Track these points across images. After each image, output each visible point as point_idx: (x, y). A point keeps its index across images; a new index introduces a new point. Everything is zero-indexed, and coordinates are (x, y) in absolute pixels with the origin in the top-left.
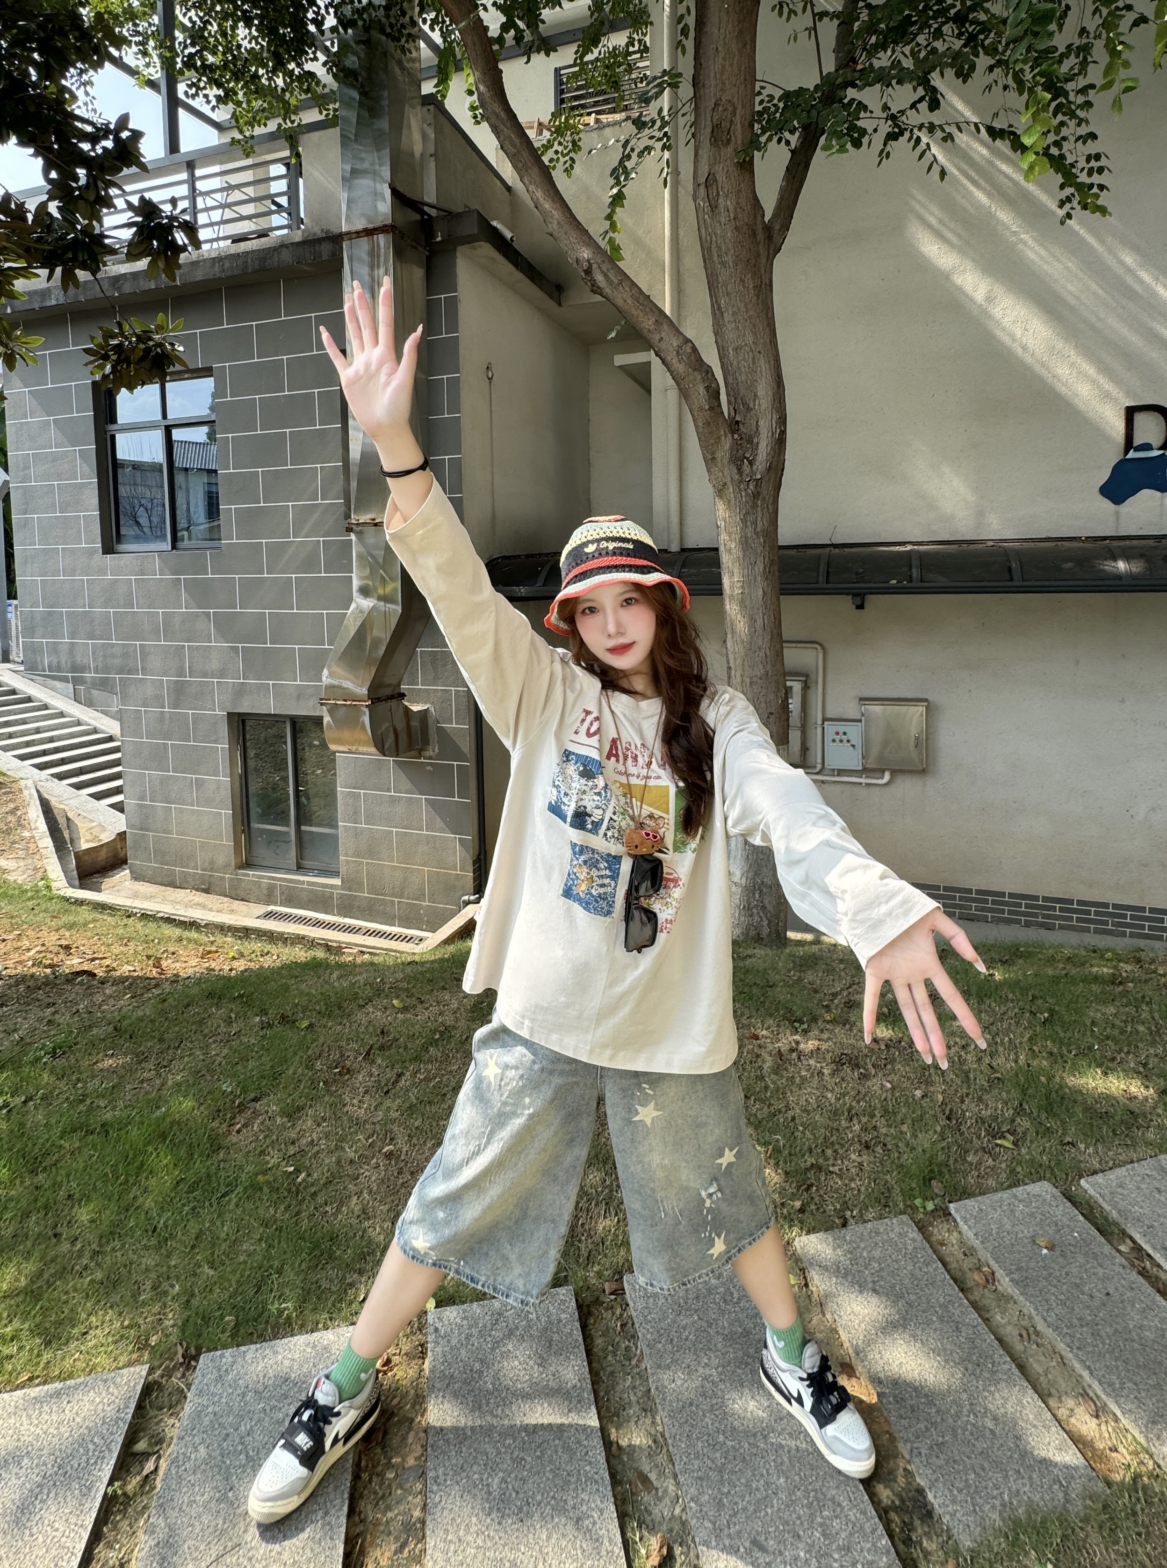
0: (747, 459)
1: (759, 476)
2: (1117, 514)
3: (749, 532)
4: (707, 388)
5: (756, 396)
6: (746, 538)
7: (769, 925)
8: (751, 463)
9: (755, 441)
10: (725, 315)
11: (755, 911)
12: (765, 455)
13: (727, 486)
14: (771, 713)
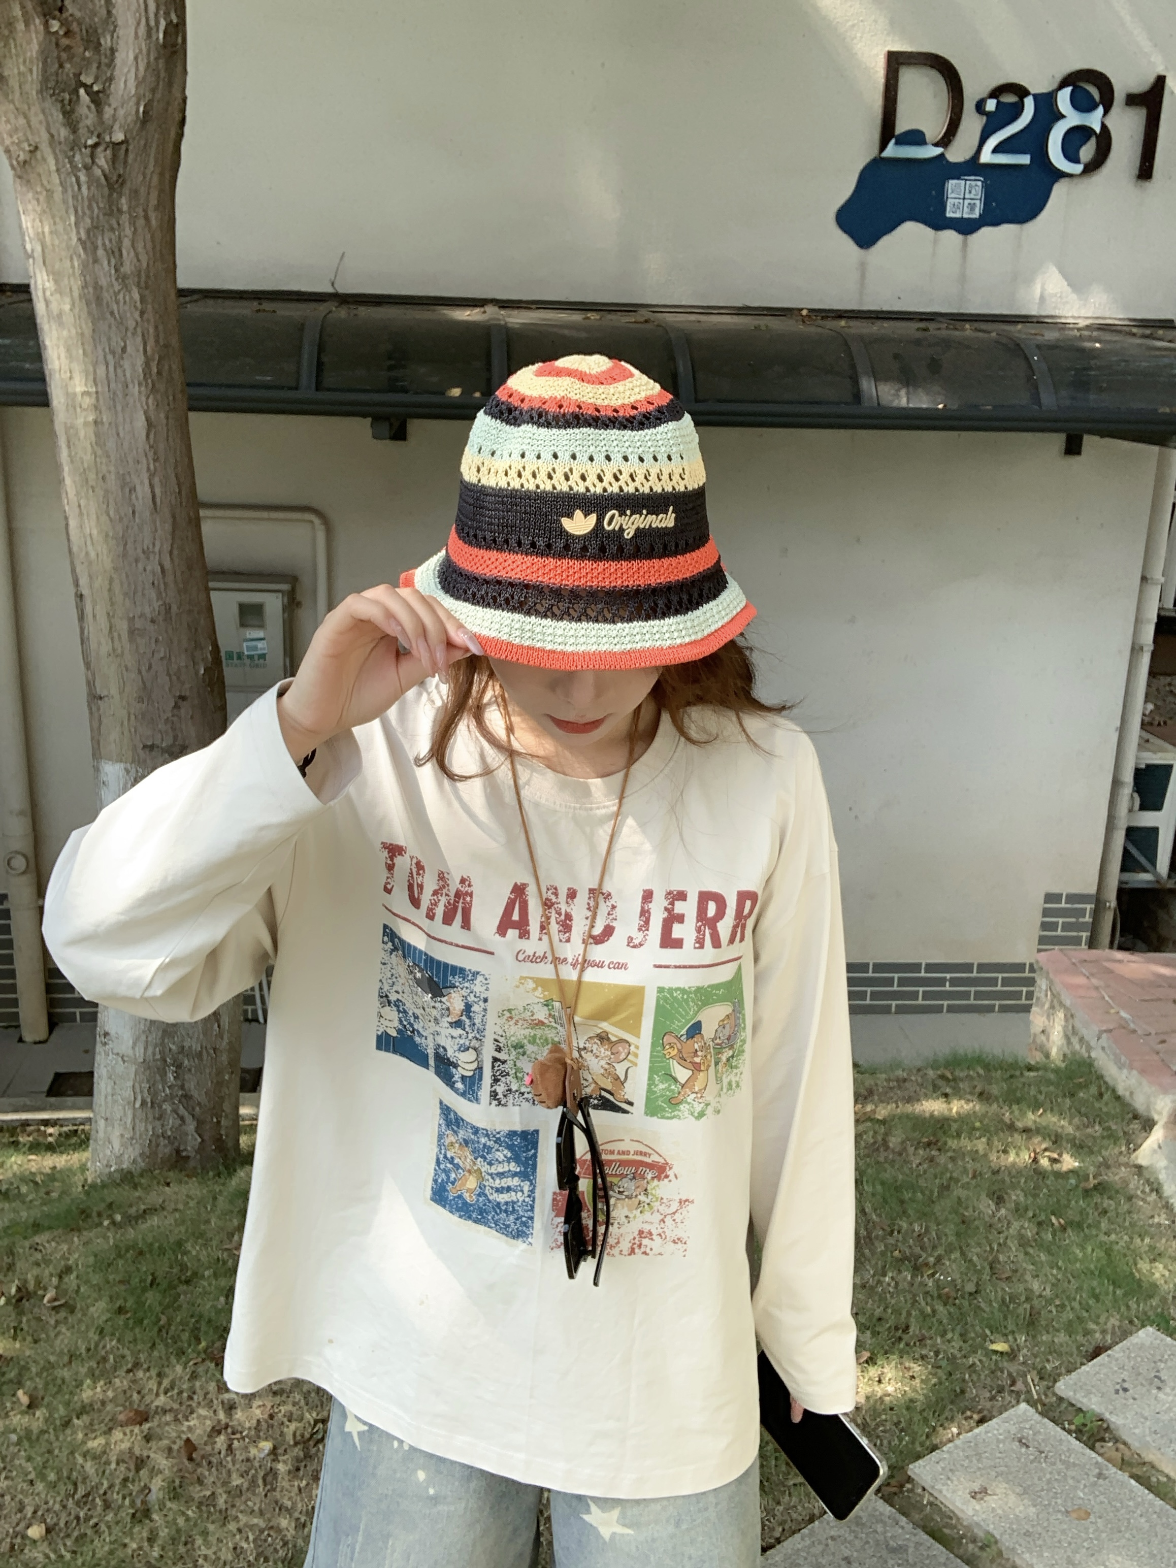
0: (85, 86)
1: (119, 137)
2: (863, 267)
3: (105, 272)
6: (97, 287)
8: (98, 99)
9: (106, 41)
12: (132, 84)
13: (38, 154)
14: (183, 698)
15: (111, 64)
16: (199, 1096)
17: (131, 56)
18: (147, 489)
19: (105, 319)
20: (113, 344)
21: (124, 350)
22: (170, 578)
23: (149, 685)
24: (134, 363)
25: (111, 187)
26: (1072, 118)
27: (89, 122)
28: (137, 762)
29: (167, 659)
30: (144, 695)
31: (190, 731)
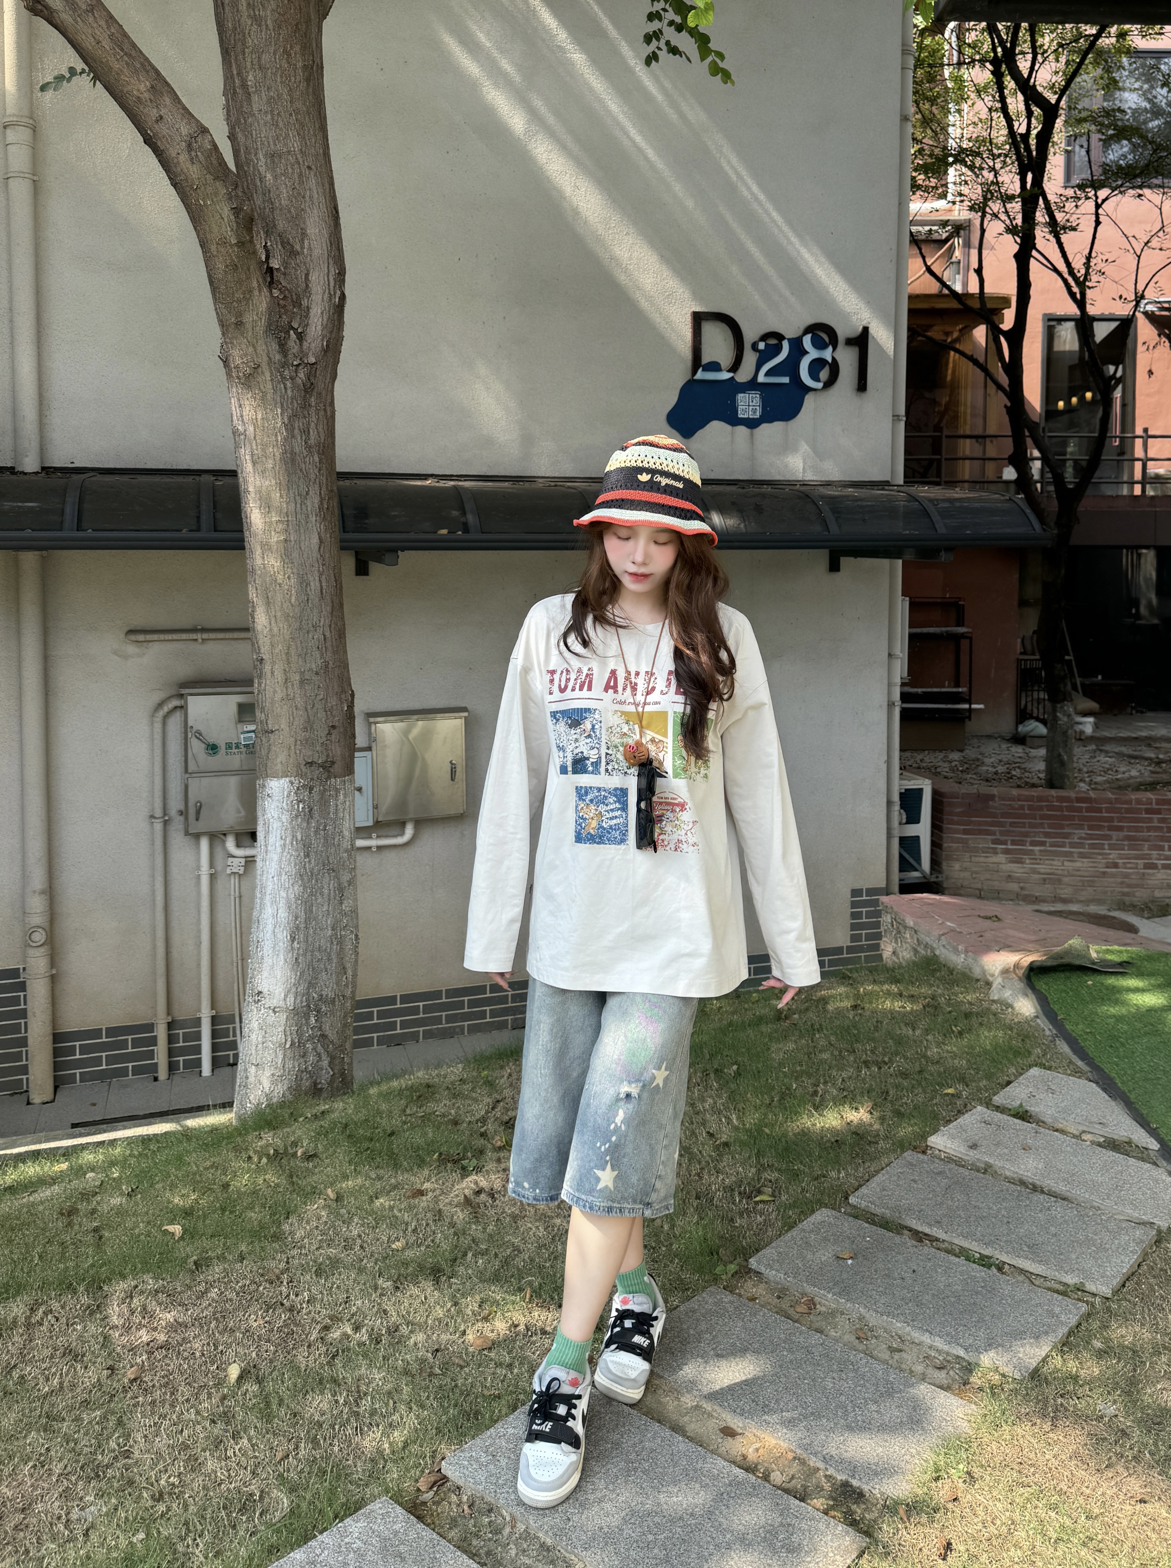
0: (293, 328)
1: (312, 360)
3: (298, 445)
4: (236, 211)
5: (304, 234)
6: (293, 453)
7: (331, 1064)
8: (300, 337)
9: (305, 303)
10: (255, 98)
11: (309, 1045)
12: (319, 328)
13: (260, 370)
14: (333, 727)
15: (307, 316)
16: (332, 1035)
17: (319, 312)
18: (318, 584)
19: (296, 474)
20: (301, 489)
21: (307, 493)
22: (329, 644)
23: (312, 718)
24: (313, 502)
25: (306, 391)
26: (814, 354)
27: (295, 351)
28: (301, 775)
29: (325, 700)
30: (308, 726)
31: (337, 751)
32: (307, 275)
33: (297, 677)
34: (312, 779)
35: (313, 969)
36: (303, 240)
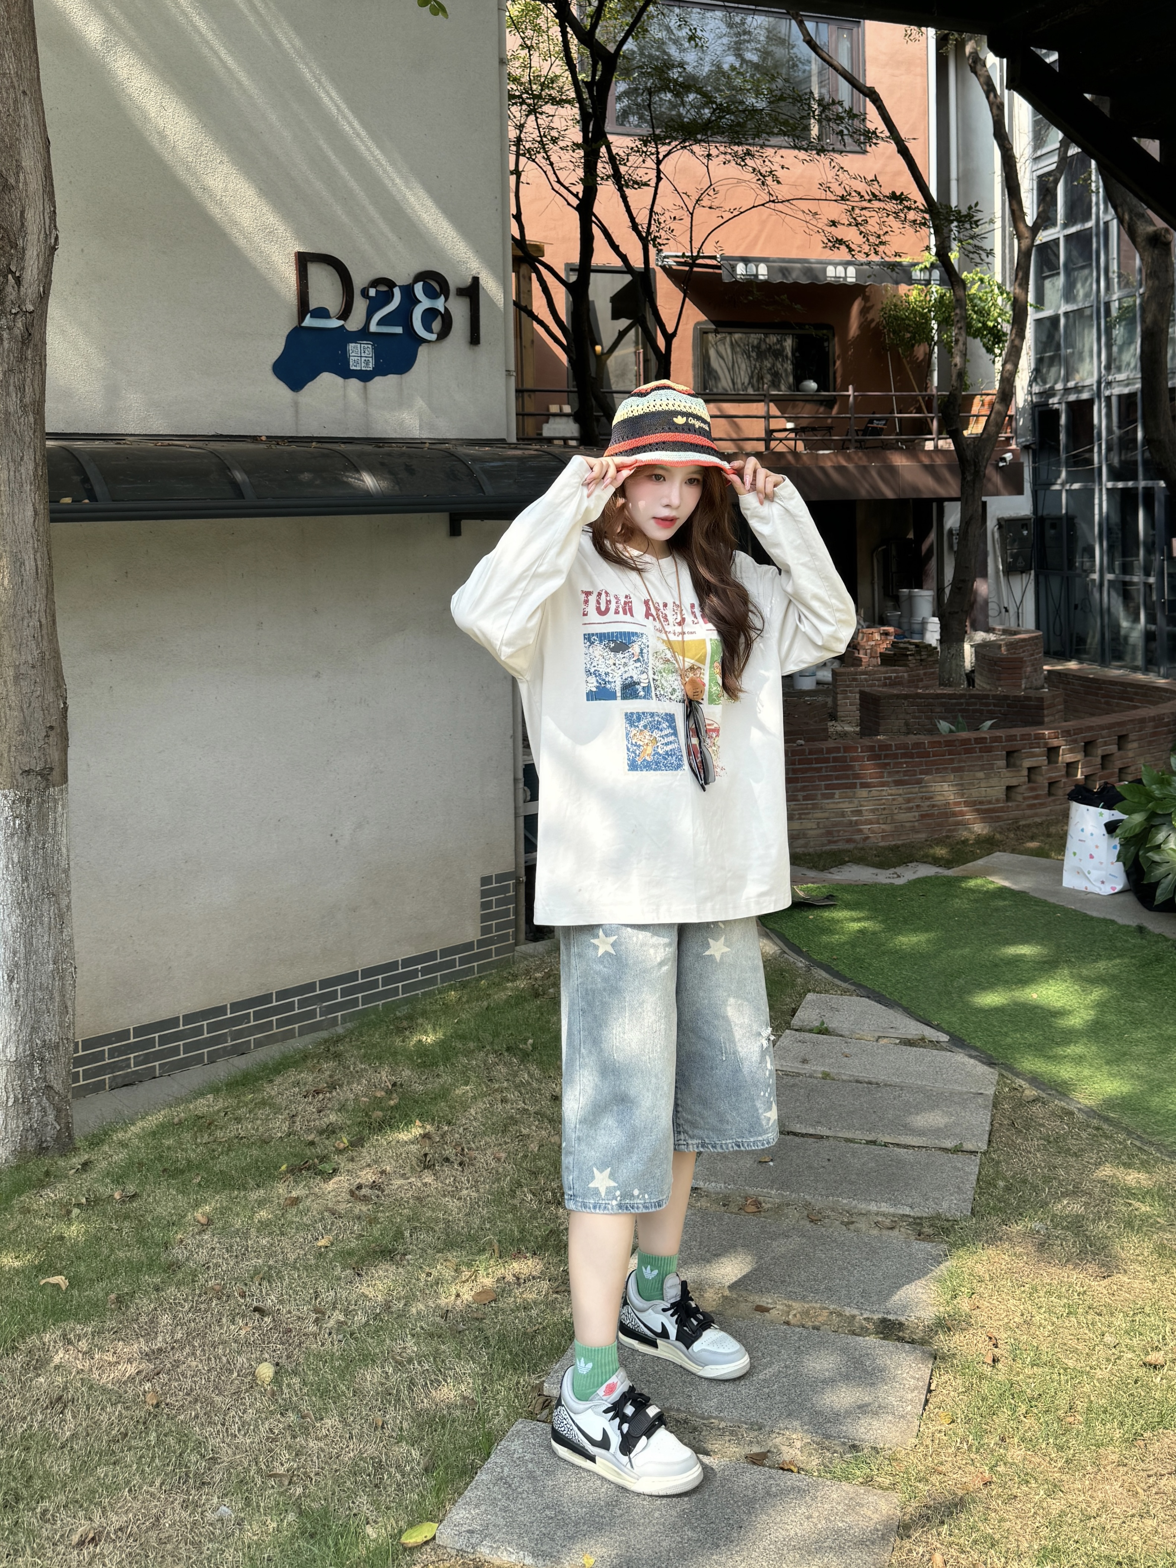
1: (30, 308)
2: (296, 405)
5: (19, 167)
7: (56, 1118)
8: (18, 281)
9: (20, 243)
12: (35, 271)
14: (51, 728)
15: (22, 259)
16: (58, 1086)
17: (35, 253)
18: (32, 563)
19: (10, 436)
20: (15, 454)
21: (22, 459)
22: (44, 632)
23: (28, 719)
24: (28, 468)
25: (23, 343)
26: (425, 303)
27: (12, 297)
28: (15, 786)
29: (41, 696)
30: (25, 727)
31: (55, 755)
32: (22, 213)
33: (11, 672)
34: (29, 790)
35: (36, 1010)
36: (18, 173)
